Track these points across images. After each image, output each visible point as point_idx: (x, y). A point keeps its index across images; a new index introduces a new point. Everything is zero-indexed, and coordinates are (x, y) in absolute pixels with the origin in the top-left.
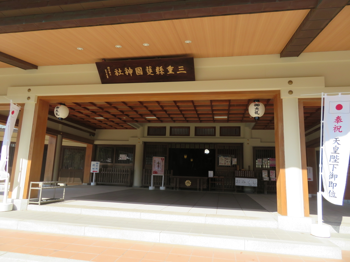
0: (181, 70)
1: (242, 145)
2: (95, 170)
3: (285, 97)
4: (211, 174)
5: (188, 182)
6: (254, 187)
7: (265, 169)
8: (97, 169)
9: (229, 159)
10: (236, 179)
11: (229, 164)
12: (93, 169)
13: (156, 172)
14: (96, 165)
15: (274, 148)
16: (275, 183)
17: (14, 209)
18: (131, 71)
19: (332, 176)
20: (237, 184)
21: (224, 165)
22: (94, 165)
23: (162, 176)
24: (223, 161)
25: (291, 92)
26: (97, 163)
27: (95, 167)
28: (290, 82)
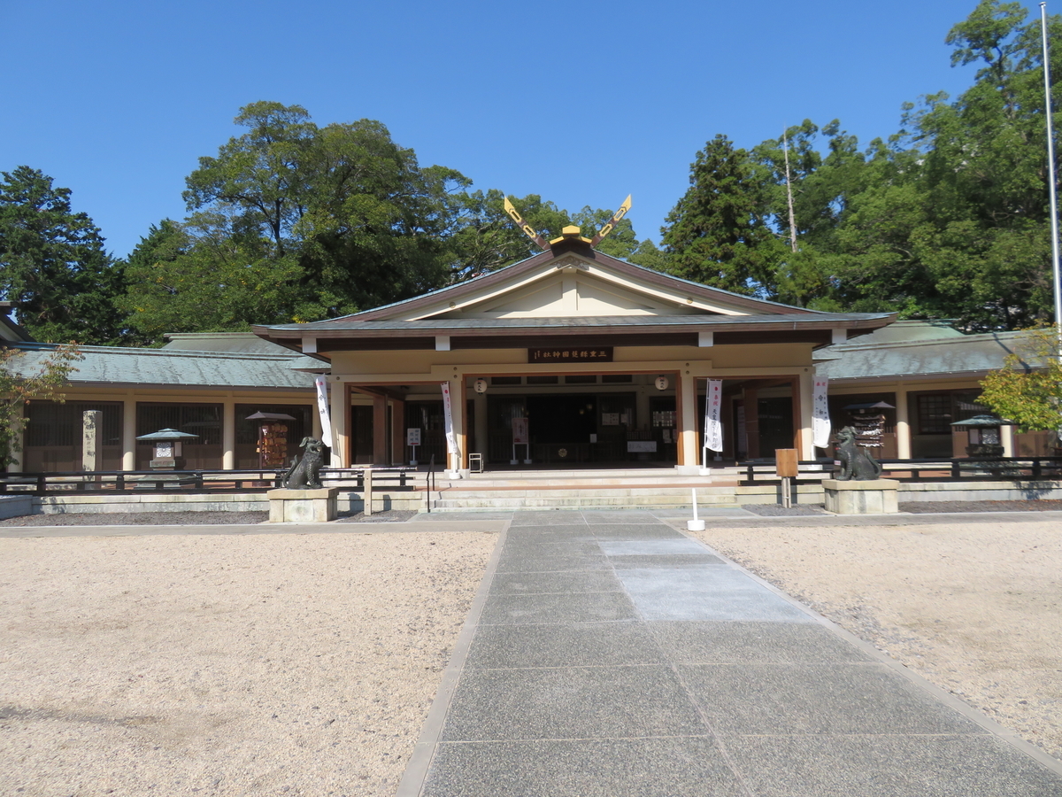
0: (603, 354)
1: (634, 394)
2: (415, 441)
3: (684, 376)
4: (593, 438)
5: (563, 452)
6: (652, 453)
7: (666, 428)
8: (417, 439)
9: (616, 416)
10: (629, 443)
11: (616, 423)
12: (412, 439)
13: (518, 440)
14: (415, 433)
15: (675, 397)
16: (676, 444)
17: (461, 478)
18: (558, 354)
19: (714, 434)
20: (629, 450)
21: (609, 424)
22: (412, 434)
23: (525, 446)
24: (608, 419)
25: (688, 372)
26: (417, 431)
27: (414, 437)
28: (687, 364)
